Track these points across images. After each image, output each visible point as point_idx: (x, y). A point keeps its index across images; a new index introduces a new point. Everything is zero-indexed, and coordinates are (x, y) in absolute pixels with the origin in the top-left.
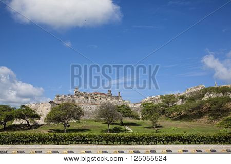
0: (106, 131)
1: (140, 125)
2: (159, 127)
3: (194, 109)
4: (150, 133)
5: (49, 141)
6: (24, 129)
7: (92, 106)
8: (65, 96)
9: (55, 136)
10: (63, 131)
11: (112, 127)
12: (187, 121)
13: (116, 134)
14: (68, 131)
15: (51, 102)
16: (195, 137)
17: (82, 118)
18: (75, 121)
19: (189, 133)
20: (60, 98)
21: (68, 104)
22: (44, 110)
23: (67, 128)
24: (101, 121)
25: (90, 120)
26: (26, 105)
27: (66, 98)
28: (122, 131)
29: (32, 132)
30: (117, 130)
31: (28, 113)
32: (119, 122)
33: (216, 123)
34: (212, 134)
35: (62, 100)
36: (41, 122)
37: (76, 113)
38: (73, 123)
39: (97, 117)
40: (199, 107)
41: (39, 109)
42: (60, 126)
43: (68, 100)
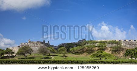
0: (43, 58)
1: (58, 56)
2: (66, 57)
3: (81, 50)
4: (62, 59)
5: (19, 62)
6: (8, 58)
7: (37, 47)
8: (24, 44)
9: (21, 60)
10: (24, 58)
11: (45, 56)
12: (77, 54)
13: (47, 60)
14: (26, 58)
15: (19, 46)
16: (80, 61)
17: (32, 53)
18: (29, 54)
19: (78, 59)
20: (22, 44)
21: (26, 47)
22: (16, 50)
23: (26, 57)
24: (41, 54)
25: (36, 54)
26: (8, 48)
27: (25, 44)
28: (50, 58)
29: (12, 59)
30: (48, 58)
31: (9, 52)
32: (48, 54)
33: (89, 56)
34: (87, 60)
35: (23, 45)
36: (15, 55)
37: (30, 51)
38: (28, 55)
39: (39, 52)
40: (83, 49)
41: (14, 50)
42: (23, 56)
43: (26, 45)
